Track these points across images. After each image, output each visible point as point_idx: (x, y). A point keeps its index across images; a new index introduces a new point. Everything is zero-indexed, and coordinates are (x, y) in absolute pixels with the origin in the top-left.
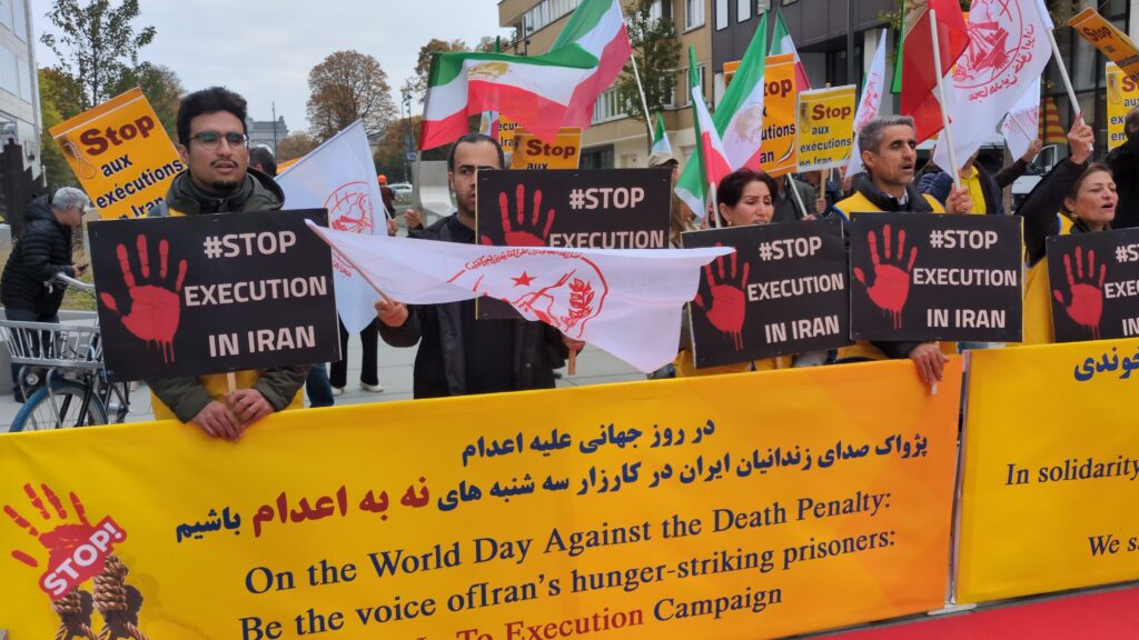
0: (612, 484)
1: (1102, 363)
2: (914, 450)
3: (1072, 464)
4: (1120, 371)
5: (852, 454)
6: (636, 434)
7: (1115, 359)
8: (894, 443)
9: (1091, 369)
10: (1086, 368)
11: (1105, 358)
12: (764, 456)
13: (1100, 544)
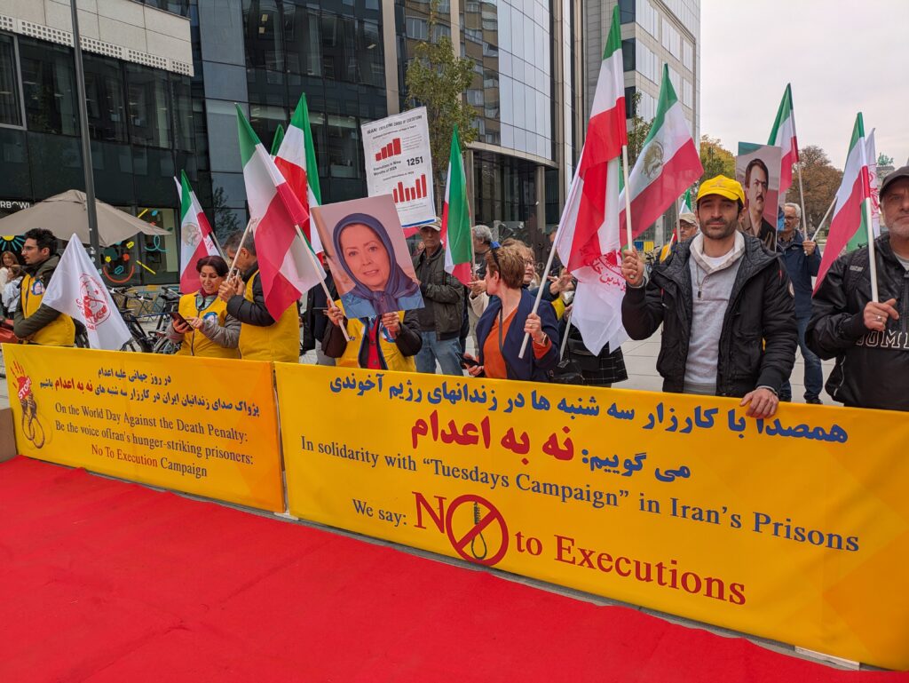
0: (141, 398)
1: (346, 383)
2: (253, 412)
3: (336, 446)
4: (357, 390)
5: (224, 407)
6: (146, 377)
7: (354, 381)
8: (243, 405)
9: (340, 385)
10: (337, 384)
11: (347, 379)
12: (191, 399)
13: (360, 506)
